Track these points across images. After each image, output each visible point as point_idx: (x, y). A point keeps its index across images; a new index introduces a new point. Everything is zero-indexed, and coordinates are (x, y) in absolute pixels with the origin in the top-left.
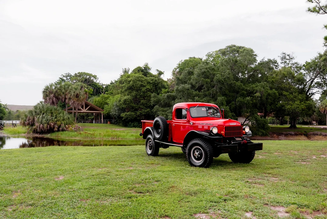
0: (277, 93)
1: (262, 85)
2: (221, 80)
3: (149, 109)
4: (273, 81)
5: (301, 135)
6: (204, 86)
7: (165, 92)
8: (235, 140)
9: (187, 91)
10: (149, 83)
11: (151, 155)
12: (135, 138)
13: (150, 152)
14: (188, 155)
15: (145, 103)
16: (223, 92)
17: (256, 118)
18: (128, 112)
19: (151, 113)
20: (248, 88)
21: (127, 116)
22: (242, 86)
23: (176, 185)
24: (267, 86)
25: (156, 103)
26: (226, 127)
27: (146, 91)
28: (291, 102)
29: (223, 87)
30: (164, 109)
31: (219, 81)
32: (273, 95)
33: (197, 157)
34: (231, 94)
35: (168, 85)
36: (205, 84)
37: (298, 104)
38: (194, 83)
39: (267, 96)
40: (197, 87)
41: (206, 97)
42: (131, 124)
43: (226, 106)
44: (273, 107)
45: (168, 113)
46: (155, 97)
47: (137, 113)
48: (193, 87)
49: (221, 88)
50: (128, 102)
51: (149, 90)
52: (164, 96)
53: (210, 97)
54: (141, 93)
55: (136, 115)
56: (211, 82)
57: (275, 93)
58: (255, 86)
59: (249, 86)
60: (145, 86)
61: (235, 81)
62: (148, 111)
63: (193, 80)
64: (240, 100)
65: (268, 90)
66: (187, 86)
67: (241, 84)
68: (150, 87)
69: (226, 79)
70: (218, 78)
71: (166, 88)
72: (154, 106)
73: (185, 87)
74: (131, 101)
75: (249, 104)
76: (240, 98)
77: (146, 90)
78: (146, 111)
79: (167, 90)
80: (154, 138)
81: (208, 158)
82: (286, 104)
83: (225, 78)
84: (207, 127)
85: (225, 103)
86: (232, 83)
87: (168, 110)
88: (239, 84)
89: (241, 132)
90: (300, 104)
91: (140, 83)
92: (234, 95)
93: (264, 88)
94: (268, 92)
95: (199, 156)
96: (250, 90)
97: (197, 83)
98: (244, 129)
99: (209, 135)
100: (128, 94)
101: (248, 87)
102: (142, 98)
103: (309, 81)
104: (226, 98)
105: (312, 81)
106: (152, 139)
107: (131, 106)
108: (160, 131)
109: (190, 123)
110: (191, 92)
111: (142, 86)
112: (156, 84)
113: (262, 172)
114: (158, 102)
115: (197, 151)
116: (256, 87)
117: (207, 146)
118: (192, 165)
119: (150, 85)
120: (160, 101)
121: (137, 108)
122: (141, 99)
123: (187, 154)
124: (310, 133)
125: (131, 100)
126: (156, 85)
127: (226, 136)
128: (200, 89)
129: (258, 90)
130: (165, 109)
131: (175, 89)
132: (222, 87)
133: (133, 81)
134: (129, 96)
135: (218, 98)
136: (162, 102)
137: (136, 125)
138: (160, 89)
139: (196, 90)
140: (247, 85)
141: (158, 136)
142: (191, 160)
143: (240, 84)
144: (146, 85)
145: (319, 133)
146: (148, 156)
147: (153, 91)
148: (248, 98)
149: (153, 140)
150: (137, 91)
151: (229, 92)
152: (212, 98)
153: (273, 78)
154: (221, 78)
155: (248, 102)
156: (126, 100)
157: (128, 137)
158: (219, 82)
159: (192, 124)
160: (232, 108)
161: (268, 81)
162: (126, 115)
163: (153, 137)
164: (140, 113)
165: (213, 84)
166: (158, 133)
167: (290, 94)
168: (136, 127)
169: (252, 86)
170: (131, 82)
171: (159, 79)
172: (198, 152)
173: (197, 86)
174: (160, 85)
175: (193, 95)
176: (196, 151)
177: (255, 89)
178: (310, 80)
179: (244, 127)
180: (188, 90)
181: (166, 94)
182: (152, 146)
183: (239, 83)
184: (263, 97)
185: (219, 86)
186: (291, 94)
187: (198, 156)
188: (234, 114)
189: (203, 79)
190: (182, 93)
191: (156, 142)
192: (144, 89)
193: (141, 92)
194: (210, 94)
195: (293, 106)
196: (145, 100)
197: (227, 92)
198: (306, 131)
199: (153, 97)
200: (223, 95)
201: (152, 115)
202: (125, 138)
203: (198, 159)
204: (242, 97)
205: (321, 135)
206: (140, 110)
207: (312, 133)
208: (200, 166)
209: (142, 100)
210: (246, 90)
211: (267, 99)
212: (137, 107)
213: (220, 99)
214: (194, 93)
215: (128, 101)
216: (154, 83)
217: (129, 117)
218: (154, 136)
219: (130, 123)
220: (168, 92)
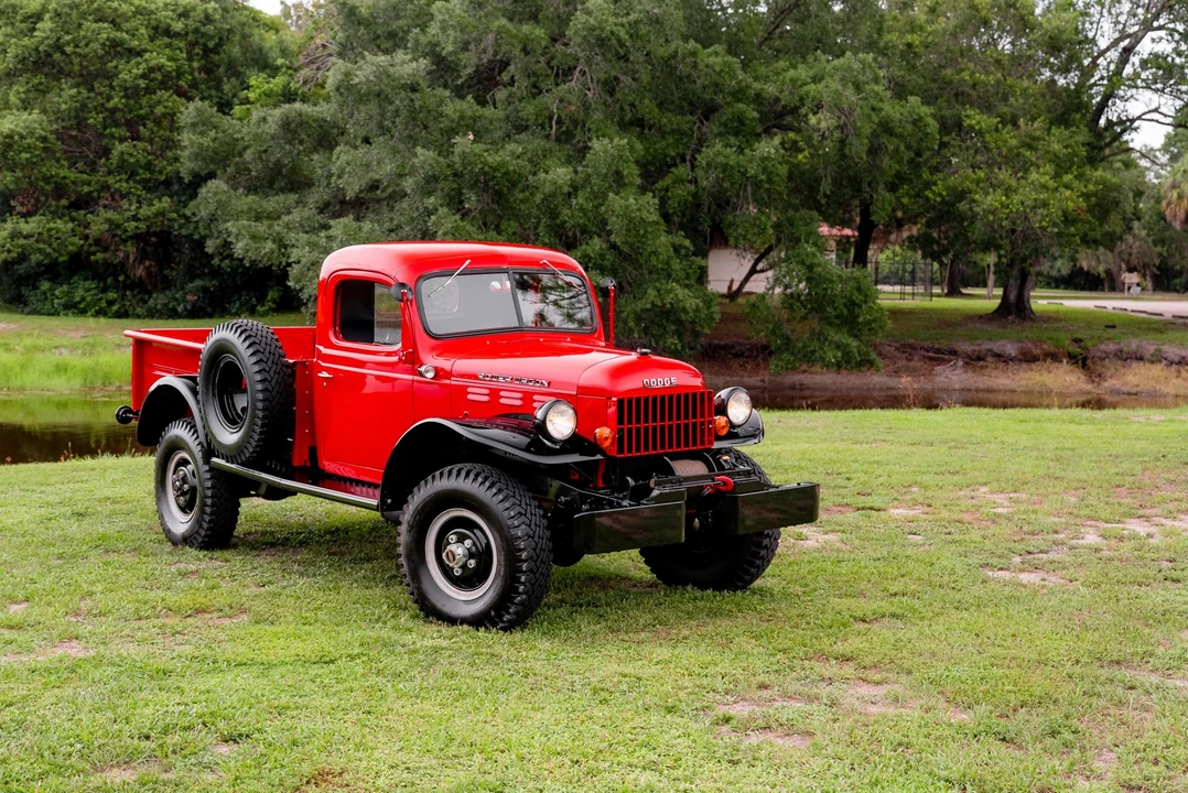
0: (930, 121)
1: (850, 68)
2: (612, 33)
3: (166, 202)
4: (909, 45)
5: (1054, 357)
6: (512, 68)
7: (268, 94)
8: (671, 471)
9: (403, 94)
10: (160, 31)
11: (187, 540)
12: (77, 383)
13: (180, 523)
14: (409, 557)
15: (143, 161)
16: (622, 109)
17: (810, 268)
18: (26, 215)
19: (181, 227)
20: (771, 89)
21: (22, 241)
22: (733, 76)
23: (337, 762)
24: (876, 80)
25: (212, 161)
26: (620, 402)
27: (142, 83)
28: (1004, 175)
29: (622, 78)
30: (264, 203)
31: (602, 42)
32: (909, 127)
33: (458, 572)
34: (670, 120)
35: (284, 52)
36: (517, 52)
37: (1044, 187)
38: (450, 48)
39: (874, 135)
40: (469, 71)
41: (523, 136)
42: (52, 290)
43: (643, 190)
44: (905, 200)
45: (288, 227)
46: (201, 125)
47: (87, 226)
48: (443, 68)
49: (610, 86)
50: (24, 155)
51: (168, 81)
52: (264, 119)
53: (547, 137)
54: (109, 98)
55: (86, 238)
56: (554, 40)
57: (920, 119)
58: (811, 73)
59: (778, 74)
60: (140, 53)
61: (692, 44)
62: (161, 213)
63: (444, 29)
64: (720, 159)
65: (882, 100)
66: (407, 65)
67: (729, 58)
68: (170, 59)
69: (643, 30)
70: (592, 21)
71: (274, 71)
72: (199, 180)
73: (391, 70)
74: (45, 149)
75: (770, 181)
76: (719, 146)
77: (143, 76)
78: (145, 211)
79: (278, 82)
80: (209, 444)
81: (523, 579)
82: (978, 182)
83: (636, 22)
84: (520, 395)
85: (632, 173)
86: (674, 56)
87: (289, 213)
88: (719, 60)
89: (702, 423)
90: (1052, 184)
91: (106, 32)
92: (685, 127)
93: (858, 87)
94: (881, 110)
95: (472, 563)
96: (777, 100)
97: (465, 47)
98: (722, 409)
99: (527, 449)
100: (23, 101)
101: (766, 79)
102: (123, 131)
103: (1108, 49)
104: (639, 146)
105: (1128, 51)
106: (197, 450)
107: (47, 179)
108: (241, 402)
109: (422, 369)
110: (431, 102)
111: (116, 49)
112: (212, 37)
113: (806, 653)
114: (220, 160)
115: (461, 539)
116: (816, 79)
117: (518, 509)
118: (431, 612)
119: (169, 46)
120: (240, 154)
121: (86, 189)
122: (112, 136)
123: (401, 550)
124: (1103, 347)
125: (44, 139)
126: (211, 44)
127: (620, 450)
128: (485, 81)
129: (827, 99)
130: (272, 203)
131: (331, 82)
132: (616, 79)
133: (58, 15)
134: (35, 115)
135: (596, 144)
136: (248, 156)
137: (83, 299)
138: (234, 71)
139: (459, 93)
140: (768, 64)
141: (228, 437)
142: (426, 585)
143: (725, 63)
144: (146, 44)
145: (1149, 345)
146: (168, 547)
147: (194, 85)
148: (769, 147)
149: (199, 456)
150: (86, 80)
151: (660, 105)
152: (558, 140)
153: (913, 27)
154: (612, 20)
155: (764, 170)
156: (10, 136)
157: (31, 379)
158: (601, 46)
159: (430, 375)
160: (673, 204)
161: (882, 44)
162: (14, 235)
163: (202, 438)
164: (109, 221)
165: (565, 55)
166: (232, 420)
167: (1004, 122)
168: (83, 312)
169: (791, 73)
170: (46, 25)
171: (225, 10)
172: (468, 543)
173: (469, 63)
174: (236, 51)
175: (445, 123)
176: (453, 538)
177: (807, 93)
178: (1115, 43)
179: (723, 393)
180: (414, 89)
181: (278, 112)
182: (193, 490)
183: (716, 54)
184: (855, 142)
185: (603, 68)
186: (1010, 127)
187: (464, 567)
188: (687, 243)
189: (504, 21)
190: (373, 108)
191: (217, 472)
192: (129, 72)
193: (112, 87)
194: (544, 121)
195: (1016, 198)
196: (139, 144)
197: (648, 107)
198: (1079, 336)
199: (194, 125)
200: (624, 126)
201: (189, 237)
202: (15, 383)
203: (468, 580)
204: (732, 140)
205: (1158, 358)
206: (105, 207)
207: (1112, 347)
208: (477, 621)
209: (122, 140)
210: (758, 98)
211: (874, 151)
212: (89, 184)
213: (605, 152)
214: (453, 108)
215: (28, 149)
216: (196, 31)
217: (40, 251)
218: (209, 435)
219: (45, 285)
220: (288, 96)
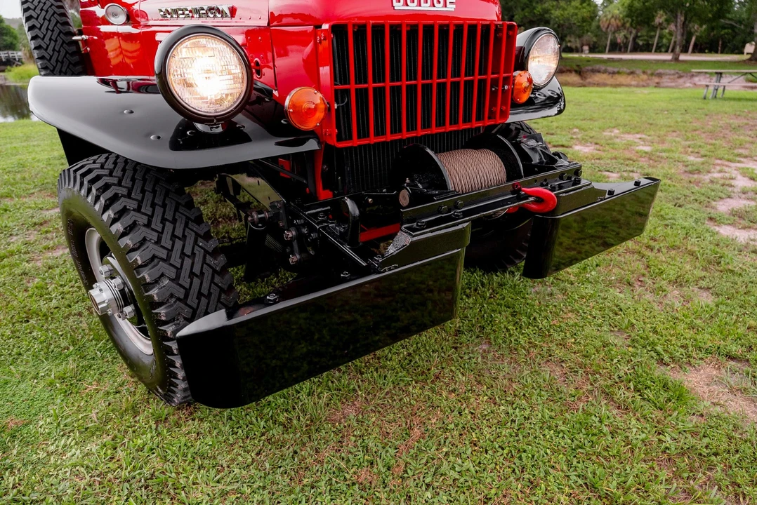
5: (570, 71)
26: (339, 33)
37: (577, 8)
44: (526, 14)
82: (553, 6)
90: (580, 6)
95: (128, 311)
98: (522, 60)
115: (112, 273)
124: (587, 68)
145: (603, 67)
159: (121, 19)
172: (119, 282)
176: (104, 269)
195: (566, 12)
198: (578, 64)
205: (605, 72)
207: (590, 68)
